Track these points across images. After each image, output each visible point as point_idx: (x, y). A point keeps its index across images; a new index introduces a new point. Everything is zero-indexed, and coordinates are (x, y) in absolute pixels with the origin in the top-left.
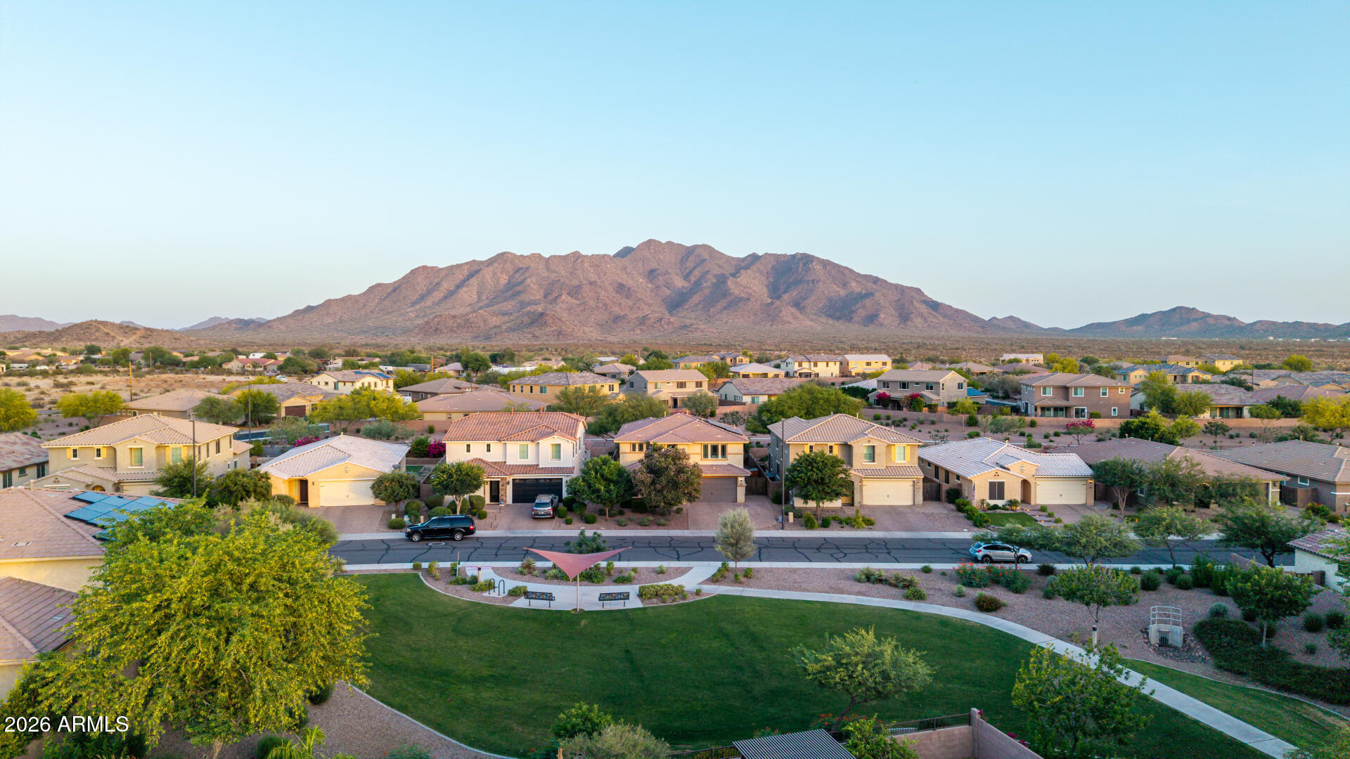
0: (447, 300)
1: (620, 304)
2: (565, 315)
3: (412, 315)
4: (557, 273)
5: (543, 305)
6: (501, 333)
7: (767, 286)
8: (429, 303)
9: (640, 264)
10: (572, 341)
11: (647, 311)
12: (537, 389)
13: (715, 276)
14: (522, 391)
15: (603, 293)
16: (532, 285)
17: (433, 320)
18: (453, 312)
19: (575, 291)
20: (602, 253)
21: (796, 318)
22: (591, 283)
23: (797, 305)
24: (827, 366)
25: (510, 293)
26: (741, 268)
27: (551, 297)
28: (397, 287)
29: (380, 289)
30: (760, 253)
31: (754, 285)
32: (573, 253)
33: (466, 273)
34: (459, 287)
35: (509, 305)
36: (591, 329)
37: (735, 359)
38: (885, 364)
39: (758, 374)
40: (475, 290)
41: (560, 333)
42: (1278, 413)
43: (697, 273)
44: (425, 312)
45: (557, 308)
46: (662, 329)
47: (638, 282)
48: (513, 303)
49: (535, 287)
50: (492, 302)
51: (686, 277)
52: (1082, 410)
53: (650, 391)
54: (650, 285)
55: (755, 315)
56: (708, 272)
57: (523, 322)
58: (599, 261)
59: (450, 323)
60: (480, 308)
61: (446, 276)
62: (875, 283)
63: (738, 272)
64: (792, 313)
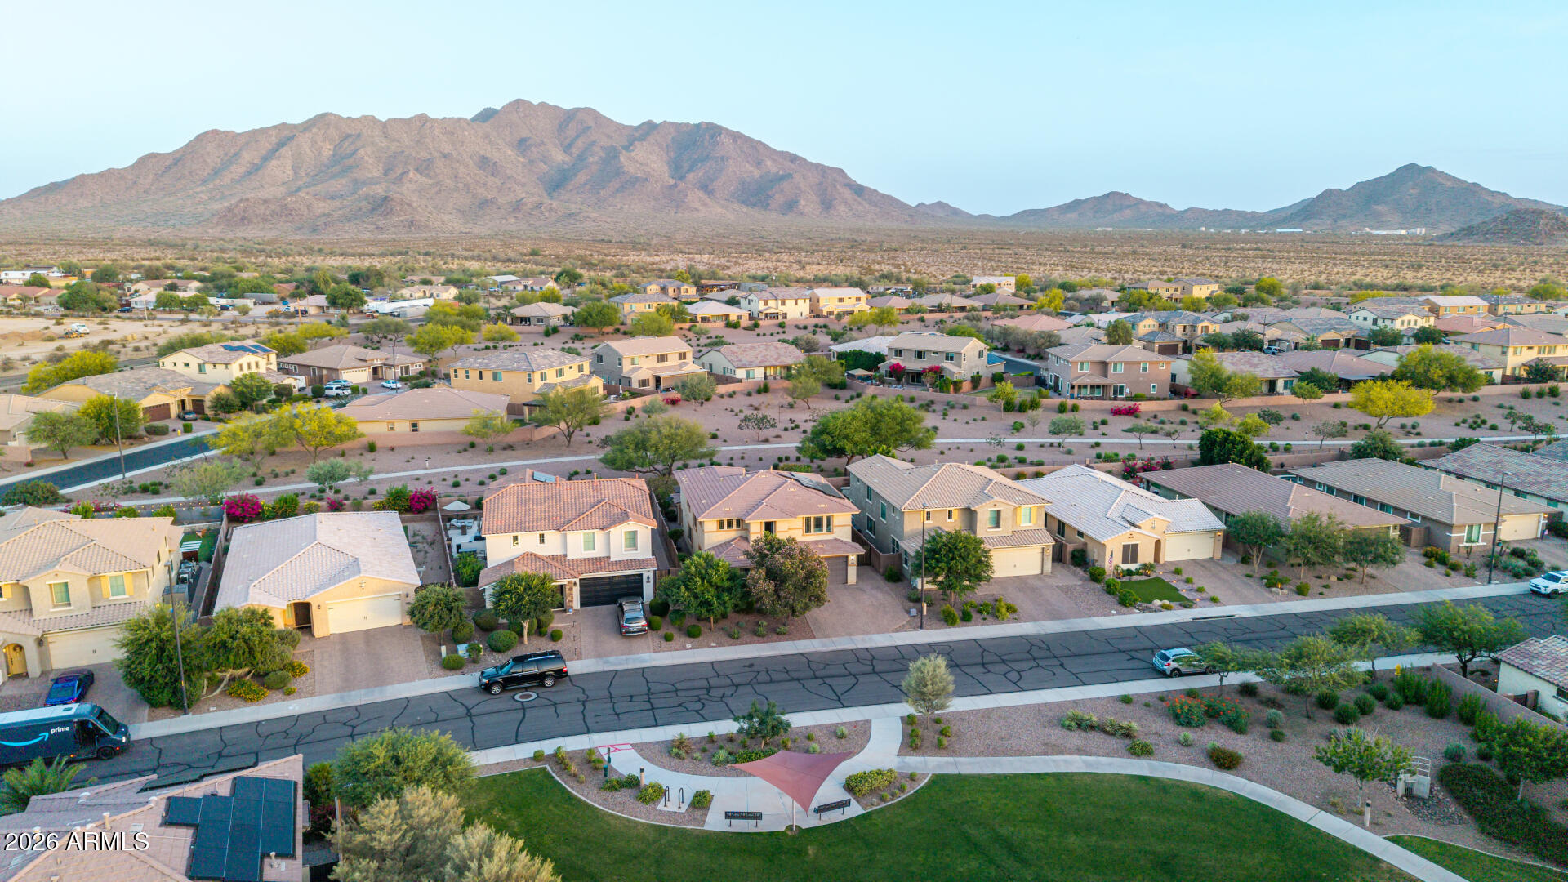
0: (253, 178)
1: (485, 184)
2: (415, 199)
3: (204, 197)
4: (398, 142)
5: (383, 186)
6: (333, 222)
7: (668, 163)
8: (226, 181)
9: (507, 132)
10: (428, 234)
11: (521, 193)
12: (488, 375)
13: (603, 148)
14: (467, 379)
15: (462, 169)
16: (366, 158)
17: (237, 205)
18: (264, 194)
19: (424, 168)
20: (456, 116)
21: (705, 205)
22: (445, 156)
23: (705, 188)
24: (796, 303)
25: (337, 168)
26: (636, 139)
27: (393, 175)
28: (178, 158)
29: (155, 161)
30: (658, 121)
31: (651, 161)
32: (418, 116)
33: (274, 139)
34: (266, 159)
35: (338, 185)
36: (451, 217)
37: (679, 289)
38: (858, 299)
39: (717, 316)
40: (289, 163)
41: (412, 224)
42: (1319, 392)
43: (580, 143)
44: (223, 193)
45: (404, 190)
46: (542, 218)
47: (505, 155)
48: (343, 182)
49: (371, 161)
50: (315, 180)
51: (567, 149)
52: (1122, 388)
53: (627, 367)
54: (521, 159)
55: (656, 199)
56: (593, 143)
57: (360, 209)
58: (453, 126)
59: (261, 210)
60: (299, 189)
61: (247, 144)
62: (792, 162)
63: (631, 145)
64: (700, 198)
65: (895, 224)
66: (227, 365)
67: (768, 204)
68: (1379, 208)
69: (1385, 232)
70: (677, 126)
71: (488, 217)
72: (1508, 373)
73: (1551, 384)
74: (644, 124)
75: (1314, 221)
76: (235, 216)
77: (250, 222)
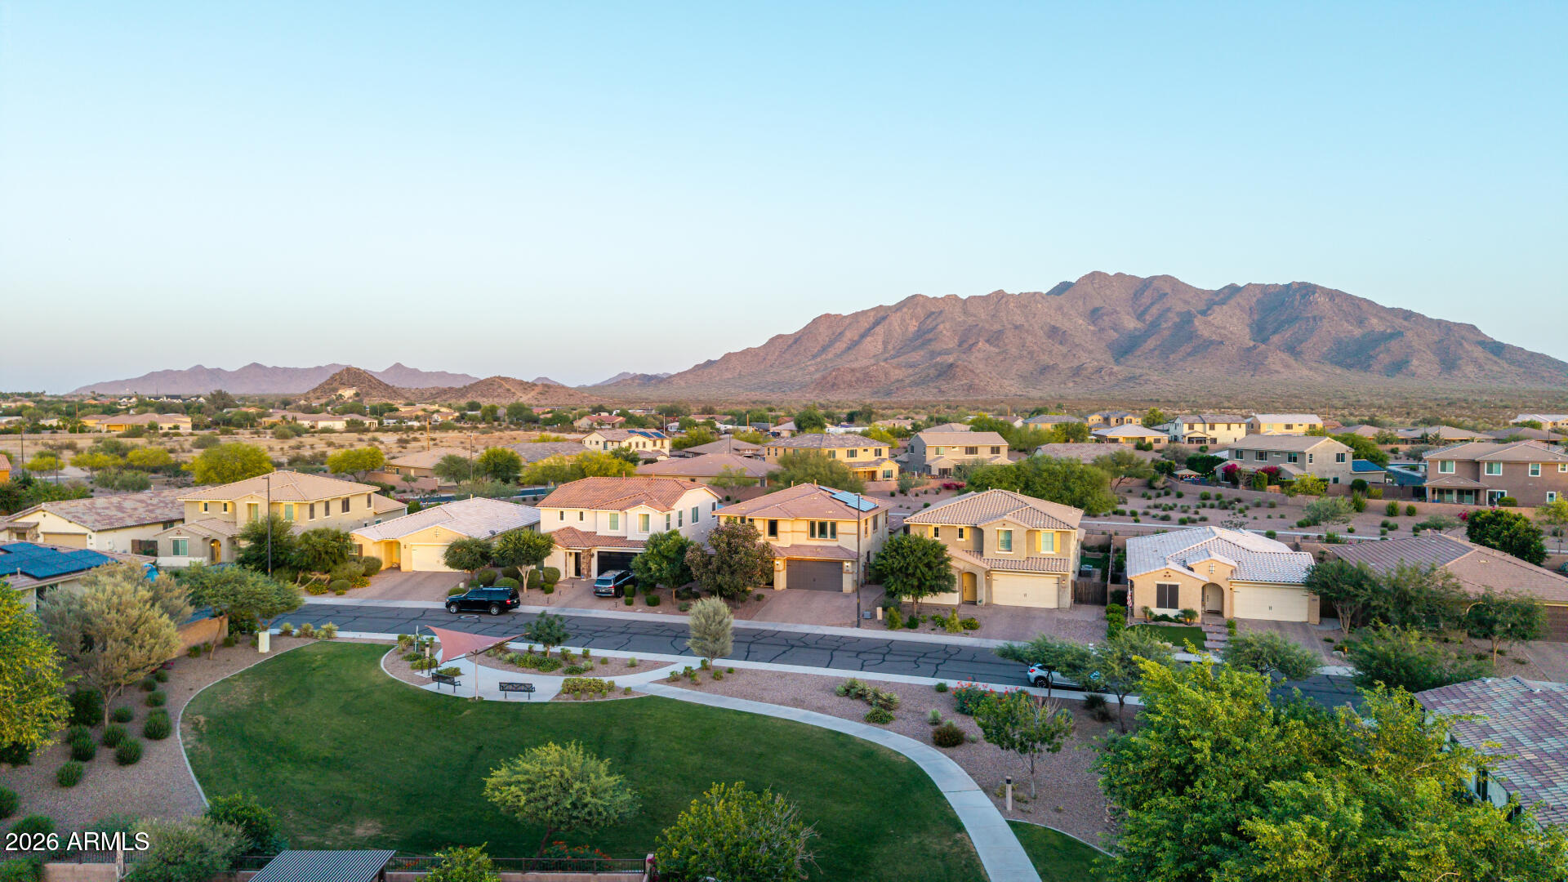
0: (850, 352)
1: (1050, 352)
2: (980, 366)
3: (812, 369)
4: (975, 316)
5: (955, 355)
6: (904, 387)
7: (1250, 326)
8: (830, 356)
9: (1080, 303)
10: (984, 397)
11: (1084, 357)
13: (1179, 314)
15: (1030, 338)
16: (945, 332)
17: (832, 374)
18: (856, 365)
19: (995, 338)
20: (1032, 291)
21: (1287, 366)
22: (1016, 327)
23: (1292, 350)
24: (1229, 428)
25: (920, 341)
26: (1215, 303)
27: (966, 346)
28: (798, 338)
29: (780, 340)
30: (1242, 284)
31: (1234, 325)
32: (995, 292)
33: (872, 320)
34: (863, 336)
35: (916, 356)
36: (1012, 382)
38: (1312, 427)
40: (880, 339)
41: (970, 387)
43: (1154, 311)
44: (825, 365)
45: (972, 358)
46: (1101, 381)
47: (1077, 324)
48: (922, 353)
49: (948, 334)
50: (899, 353)
51: (1140, 317)
53: (930, 455)
54: (1092, 328)
55: (1231, 362)
56: (1169, 310)
57: (928, 375)
58: (1027, 301)
59: (848, 377)
60: (883, 360)
61: (850, 324)
62: (1405, 319)
63: (1208, 309)
64: (1282, 360)
65: (1546, 387)
67: (1369, 366)
70: (1264, 288)
71: (1047, 382)
74: (1225, 287)
76: (828, 382)
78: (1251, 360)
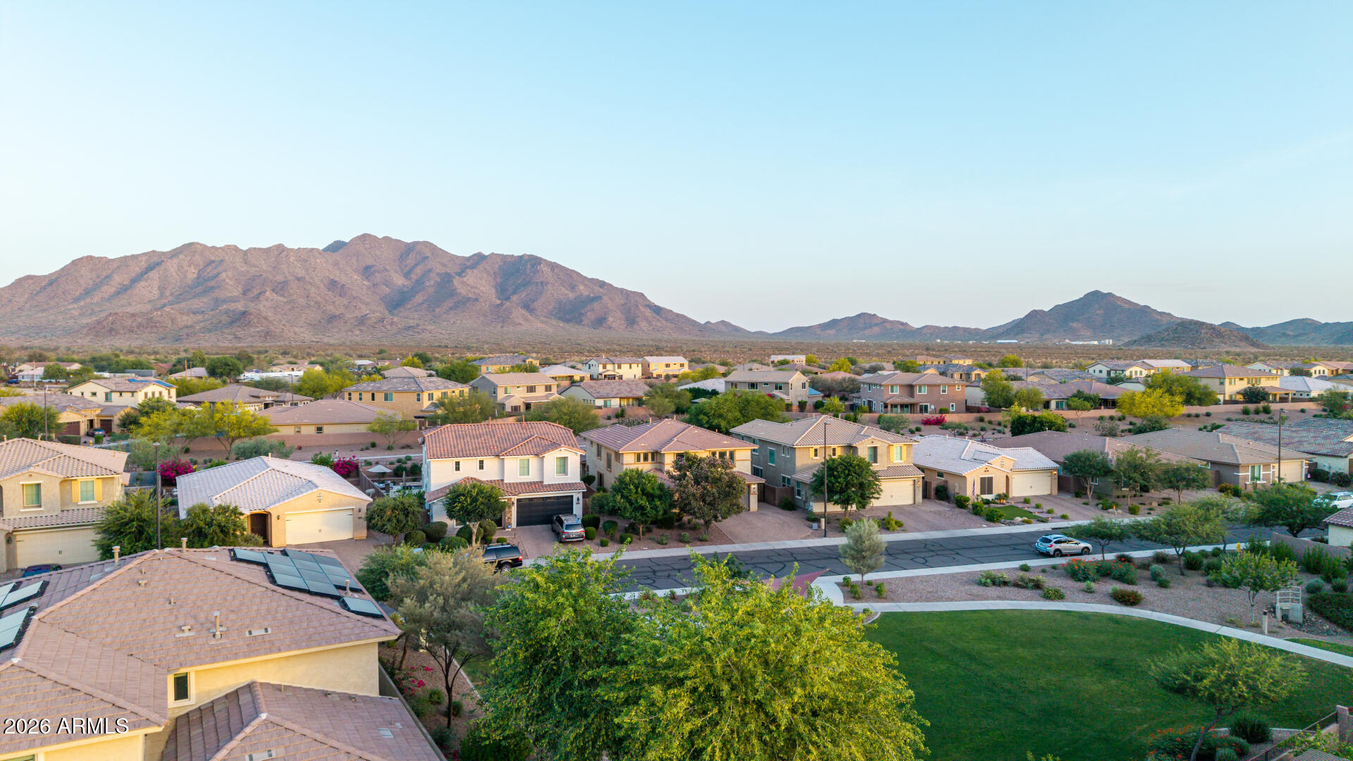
0: (122, 296)
1: (334, 303)
2: (271, 314)
3: (75, 313)
4: (257, 267)
5: (242, 303)
6: (195, 333)
7: (495, 287)
8: (96, 299)
9: (354, 260)
11: (365, 310)
12: (380, 397)
13: (439, 274)
14: (361, 399)
15: (313, 290)
16: (228, 281)
17: (106, 318)
18: (131, 310)
19: (281, 288)
20: (310, 246)
21: (526, 320)
22: (298, 279)
23: (527, 307)
24: (630, 367)
25: (200, 288)
26: (467, 267)
27: (252, 294)
28: (53, 281)
29: (31, 281)
30: (487, 253)
31: (481, 285)
32: (276, 246)
33: (144, 264)
34: (134, 281)
35: (197, 303)
36: (302, 330)
38: (682, 365)
39: (563, 377)
40: (156, 284)
41: (267, 334)
42: (1088, 405)
43: (418, 270)
44: (92, 310)
45: (261, 306)
46: (384, 330)
47: (353, 280)
48: (205, 300)
49: (232, 283)
50: (179, 298)
51: (407, 275)
52: (926, 407)
53: (501, 395)
54: (366, 283)
55: (485, 316)
56: (430, 271)
57: (221, 322)
58: (306, 255)
59: (129, 322)
60: (164, 306)
61: (118, 267)
62: (601, 287)
63: (463, 272)
64: (523, 315)
65: (688, 337)
66: (133, 392)
67: (581, 321)
68: (1075, 325)
69: (1081, 343)
70: (503, 258)
71: (335, 330)
72: (1227, 398)
73: (1262, 404)
74: (474, 255)
75: (1026, 335)
76: (104, 328)
77: (117, 333)
78: (499, 314)
